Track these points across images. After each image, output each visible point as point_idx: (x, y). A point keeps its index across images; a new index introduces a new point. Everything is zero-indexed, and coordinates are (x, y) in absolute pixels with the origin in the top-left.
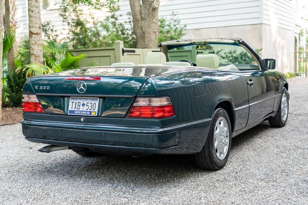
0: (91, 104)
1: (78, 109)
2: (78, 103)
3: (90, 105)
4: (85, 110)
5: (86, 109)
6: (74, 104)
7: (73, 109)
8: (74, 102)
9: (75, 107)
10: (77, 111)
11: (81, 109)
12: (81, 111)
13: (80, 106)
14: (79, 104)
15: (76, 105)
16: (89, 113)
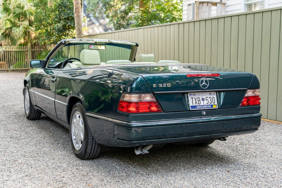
0: (210, 98)
1: (199, 104)
2: (197, 98)
3: (209, 100)
4: (205, 104)
5: (207, 103)
6: (194, 99)
7: (194, 105)
8: (193, 98)
9: (196, 102)
10: (199, 106)
11: (202, 104)
12: (202, 106)
13: (200, 100)
14: (199, 100)
15: (196, 100)
16: (211, 107)
